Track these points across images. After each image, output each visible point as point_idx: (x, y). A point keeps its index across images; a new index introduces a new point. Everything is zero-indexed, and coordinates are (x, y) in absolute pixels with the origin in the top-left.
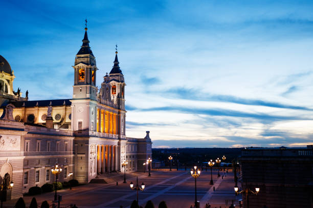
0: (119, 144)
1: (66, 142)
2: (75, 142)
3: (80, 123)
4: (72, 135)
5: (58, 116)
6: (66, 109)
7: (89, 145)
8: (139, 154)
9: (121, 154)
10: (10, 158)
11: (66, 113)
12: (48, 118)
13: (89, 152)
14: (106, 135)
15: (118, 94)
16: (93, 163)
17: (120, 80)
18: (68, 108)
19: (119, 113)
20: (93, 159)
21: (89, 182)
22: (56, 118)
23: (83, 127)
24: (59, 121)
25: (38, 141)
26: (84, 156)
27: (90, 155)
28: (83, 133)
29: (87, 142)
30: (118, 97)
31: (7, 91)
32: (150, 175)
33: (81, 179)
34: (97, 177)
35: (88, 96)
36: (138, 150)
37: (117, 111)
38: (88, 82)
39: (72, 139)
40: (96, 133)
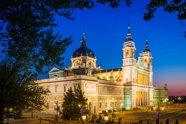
0: (149, 90)
1: (120, 89)
2: (125, 89)
3: (127, 79)
4: (123, 85)
5: (116, 76)
6: (120, 72)
7: (132, 90)
8: (160, 96)
9: (150, 96)
10: (91, 95)
11: (120, 75)
12: (111, 77)
13: (132, 94)
14: (141, 85)
15: (148, 63)
16: (135, 100)
17: (149, 55)
18: (121, 72)
19: (149, 74)
20: (134, 98)
21: (132, 109)
22: (115, 78)
23: (129, 81)
24: (117, 79)
25: (105, 88)
26: (129, 96)
27: (132, 96)
28: (129, 84)
29: (131, 89)
30: (148, 65)
31: (93, 67)
32: (167, 107)
33: (128, 108)
34: (137, 107)
35: (131, 64)
36: (160, 94)
37: (148, 72)
38: (131, 56)
39: (123, 87)
40: (136, 84)
